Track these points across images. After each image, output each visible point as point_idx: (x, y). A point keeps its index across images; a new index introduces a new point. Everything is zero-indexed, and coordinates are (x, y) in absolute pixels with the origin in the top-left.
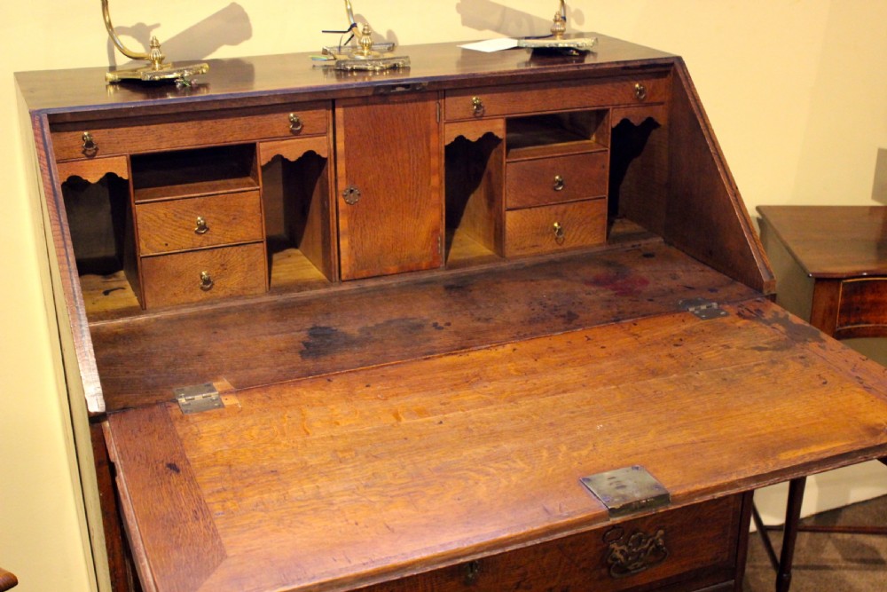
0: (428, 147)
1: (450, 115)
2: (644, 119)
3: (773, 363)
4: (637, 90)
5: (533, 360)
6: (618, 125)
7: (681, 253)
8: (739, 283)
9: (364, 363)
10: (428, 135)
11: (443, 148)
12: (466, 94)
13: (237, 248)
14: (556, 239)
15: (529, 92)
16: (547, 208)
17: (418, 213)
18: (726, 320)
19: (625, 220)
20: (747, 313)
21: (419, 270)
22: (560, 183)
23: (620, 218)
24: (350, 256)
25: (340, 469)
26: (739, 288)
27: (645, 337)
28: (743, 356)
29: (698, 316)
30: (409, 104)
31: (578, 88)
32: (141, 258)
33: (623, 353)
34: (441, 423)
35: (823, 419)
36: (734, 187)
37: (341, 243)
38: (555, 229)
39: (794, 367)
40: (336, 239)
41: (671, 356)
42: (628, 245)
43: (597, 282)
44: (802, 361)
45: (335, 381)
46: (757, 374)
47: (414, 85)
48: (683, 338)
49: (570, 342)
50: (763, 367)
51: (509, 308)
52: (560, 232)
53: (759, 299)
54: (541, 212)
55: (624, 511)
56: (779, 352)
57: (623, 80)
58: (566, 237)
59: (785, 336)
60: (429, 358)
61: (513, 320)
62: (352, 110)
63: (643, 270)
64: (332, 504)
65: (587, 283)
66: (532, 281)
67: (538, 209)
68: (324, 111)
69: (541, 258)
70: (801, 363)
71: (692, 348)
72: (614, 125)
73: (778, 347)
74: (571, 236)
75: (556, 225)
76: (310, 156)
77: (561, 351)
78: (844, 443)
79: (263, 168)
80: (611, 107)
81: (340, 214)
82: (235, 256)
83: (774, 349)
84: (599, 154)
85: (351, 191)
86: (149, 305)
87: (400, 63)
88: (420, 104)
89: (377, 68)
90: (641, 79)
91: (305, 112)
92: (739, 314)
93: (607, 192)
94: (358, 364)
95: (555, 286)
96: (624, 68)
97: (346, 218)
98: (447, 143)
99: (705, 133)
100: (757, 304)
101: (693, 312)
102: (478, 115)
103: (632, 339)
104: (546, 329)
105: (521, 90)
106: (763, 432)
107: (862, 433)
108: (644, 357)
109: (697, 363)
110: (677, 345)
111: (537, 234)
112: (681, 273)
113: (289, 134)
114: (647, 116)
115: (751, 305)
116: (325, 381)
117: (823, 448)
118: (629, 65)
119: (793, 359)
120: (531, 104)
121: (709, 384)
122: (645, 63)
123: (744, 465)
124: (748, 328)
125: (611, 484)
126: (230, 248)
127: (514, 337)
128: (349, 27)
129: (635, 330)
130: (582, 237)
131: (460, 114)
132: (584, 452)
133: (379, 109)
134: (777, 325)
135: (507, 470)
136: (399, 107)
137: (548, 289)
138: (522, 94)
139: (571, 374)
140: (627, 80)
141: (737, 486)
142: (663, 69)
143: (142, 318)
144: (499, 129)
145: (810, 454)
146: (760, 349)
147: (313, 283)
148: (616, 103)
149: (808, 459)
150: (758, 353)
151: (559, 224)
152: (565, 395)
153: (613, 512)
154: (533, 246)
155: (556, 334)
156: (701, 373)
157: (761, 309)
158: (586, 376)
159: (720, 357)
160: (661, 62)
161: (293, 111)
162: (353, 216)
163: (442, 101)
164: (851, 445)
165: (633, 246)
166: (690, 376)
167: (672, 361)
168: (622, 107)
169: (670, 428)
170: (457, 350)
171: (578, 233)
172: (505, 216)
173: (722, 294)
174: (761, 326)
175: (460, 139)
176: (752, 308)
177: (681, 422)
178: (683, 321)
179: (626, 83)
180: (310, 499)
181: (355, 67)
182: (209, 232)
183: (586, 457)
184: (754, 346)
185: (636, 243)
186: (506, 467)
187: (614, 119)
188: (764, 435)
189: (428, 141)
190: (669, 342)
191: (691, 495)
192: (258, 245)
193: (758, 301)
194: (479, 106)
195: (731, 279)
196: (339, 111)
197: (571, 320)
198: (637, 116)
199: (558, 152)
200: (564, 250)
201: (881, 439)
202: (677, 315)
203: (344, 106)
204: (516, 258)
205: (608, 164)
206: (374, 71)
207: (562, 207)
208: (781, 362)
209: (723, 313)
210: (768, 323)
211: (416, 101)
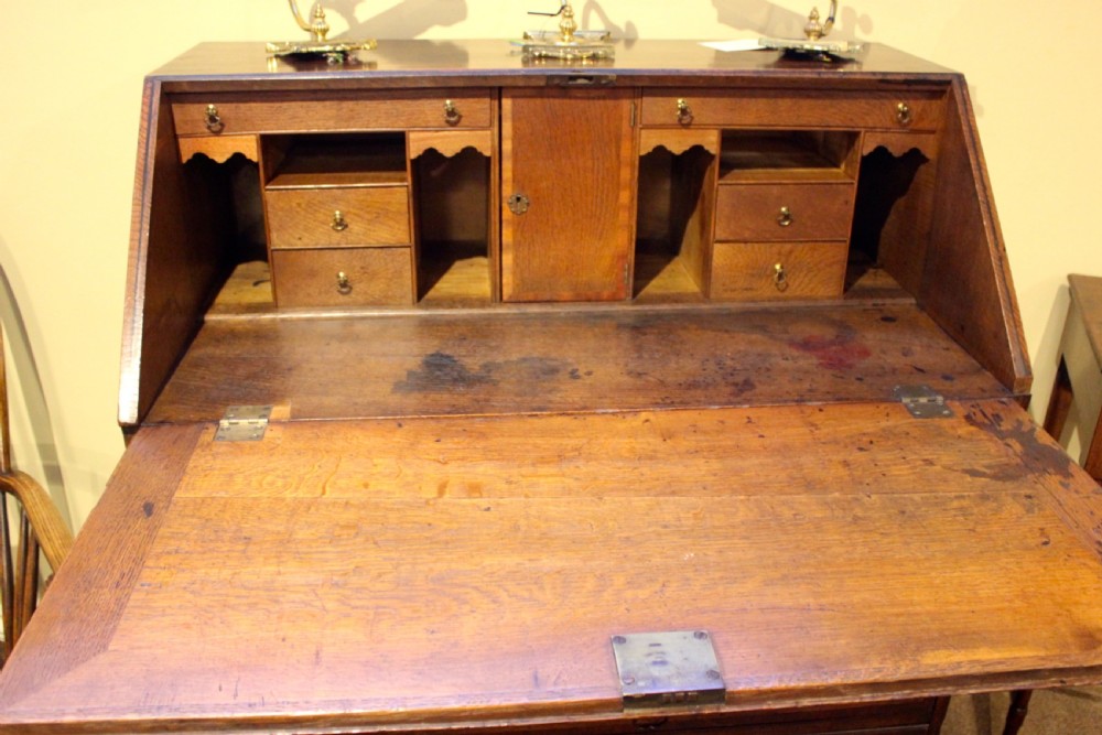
0: (618, 156)
1: (647, 118)
2: (906, 150)
3: (984, 498)
4: (899, 111)
5: (661, 439)
6: (871, 154)
7: (931, 322)
8: (988, 373)
9: (455, 410)
10: (618, 139)
11: (637, 158)
12: (670, 95)
13: (379, 250)
14: (777, 284)
15: (753, 100)
16: (768, 245)
17: (602, 233)
18: (945, 423)
19: (881, 271)
20: (979, 418)
21: (598, 300)
22: (787, 217)
23: (875, 268)
24: (514, 273)
25: (322, 552)
26: (987, 380)
27: (825, 431)
28: (946, 481)
29: (911, 412)
30: (596, 101)
31: (820, 102)
32: (273, 251)
33: (784, 450)
34: (488, 509)
35: (1018, 603)
36: (1001, 249)
37: (504, 257)
38: (775, 271)
39: (1013, 508)
40: (498, 252)
41: (846, 464)
42: (869, 303)
43: (806, 345)
44: (1027, 501)
45: (406, 427)
46: (953, 512)
47: (600, 77)
48: (874, 440)
49: (722, 422)
50: (965, 503)
51: (677, 363)
52: (780, 276)
53: (1004, 399)
54: (759, 249)
55: (646, 703)
56: (1000, 483)
57: (881, 97)
58: (790, 283)
59: (1019, 460)
60: (536, 415)
61: (670, 379)
62: (522, 102)
63: (871, 338)
64: (276, 602)
65: (792, 344)
66: (727, 331)
67: (756, 245)
68: (487, 100)
69: (752, 305)
70: (1024, 505)
71: (880, 456)
72: (866, 152)
73: (1003, 474)
74: (797, 283)
75: (778, 267)
76: (469, 153)
77: (705, 433)
78: (1031, 654)
79: (413, 161)
80: (863, 130)
81: (504, 225)
82: (377, 260)
83: (995, 477)
84: (842, 186)
85: (518, 199)
86: (281, 303)
87: (600, 53)
88: (610, 103)
89: (569, 56)
90: (906, 99)
91: (463, 101)
92: (968, 418)
93: (849, 235)
94: (448, 409)
95: (751, 343)
96: (881, 81)
97: (511, 230)
98: (643, 153)
99: (976, 173)
100: (999, 406)
101: (906, 405)
102: (684, 122)
103: (806, 430)
104: (703, 399)
105: (744, 96)
106: (918, 609)
107: (1070, 640)
108: (808, 461)
109: (876, 481)
110: (861, 449)
111: (753, 276)
112: (919, 349)
113: (444, 124)
114: (913, 146)
115: (990, 407)
116: (395, 425)
117: (996, 655)
118: (889, 77)
119: (1015, 496)
120: (754, 115)
121: (877, 516)
122: (912, 78)
123: (862, 661)
124: (971, 440)
125: (649, 655)
126: (371, 250)
127: (657, 403)
128: (559, 8)
129: (818, 418)
130: (811, 286)
131: (660, 120)
132: (642, 594)
133: (557, 104)
134: (1012, 441)
135: (524, 599)
136: (582, 104)
137: (738, 347)
138: (745, 101)
139: (700, 468)
140: (886, 98)
141: (840, 694)
142: (935, 88)
143: (268, 316)
144: (711, 141)
145: (971, 662)
146: (974, 473)
147: (471, 299)
148: (871, 125)
149: (963, 671)
150: (969, 479)
151: (782, 267)
152: (671, 498)
153: (630, 701)
154: (746, 289)
155: (713, 407)
156: (874, 497)
157: (1002, 414)
158: (715, 475)
159: (912, 477)
160: (933, 78)
161: (449, 97)
162: (519, 227)
163: (638, 101)
164: (1042, 659)
165: (874, 305)
166: (857, 499)
167: (843, 472)
168: (878, 129)
169: (784, 577)
170: (576, 409)
171: (806, 280)
172: (712, 249)
173: (958, 385)
174: (991, 440)
175: (660, 150)
176: (988, 411)
177: (806, 571)
178: (888, 415)
179: (886, 102)
180: (258, 588)
181: (544, 53)
182: (347, 229)
183: (643, 601)
184: (969, 468)
185: (879, 301)
186: (526, 594)
187: (867, 145)
188: (917, 614)
189: (618, 148)
190: (853, 443)
191: (761, 695)
192: (403, 250)
193: (1003, 403)
194: (684, 111)
195: (979, 366)
196: (507, 103)
197: (741, 389)
198: (898, 144)
199: (787, 179)
200: (785, 299)
201: (1097, 657)
202: (883, 406)
203: (513, 97)
204: (720, 301)
205: (854, 202)
206: (565, 59)
207: (788, 247)
208: (996, 500)
209: (946, 412)
210: (1002, 436)
211: (604, 98)
